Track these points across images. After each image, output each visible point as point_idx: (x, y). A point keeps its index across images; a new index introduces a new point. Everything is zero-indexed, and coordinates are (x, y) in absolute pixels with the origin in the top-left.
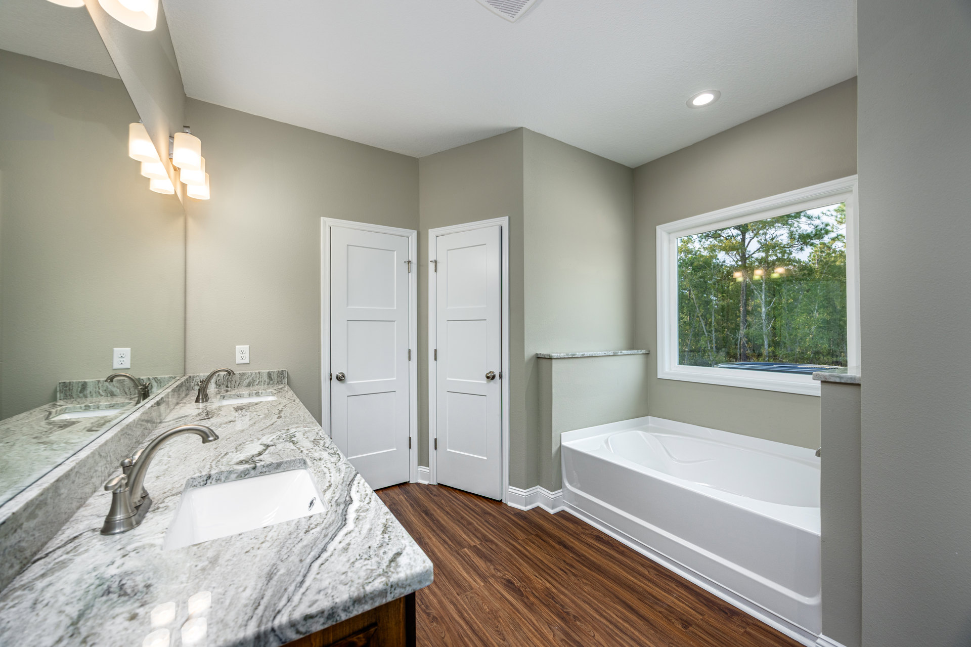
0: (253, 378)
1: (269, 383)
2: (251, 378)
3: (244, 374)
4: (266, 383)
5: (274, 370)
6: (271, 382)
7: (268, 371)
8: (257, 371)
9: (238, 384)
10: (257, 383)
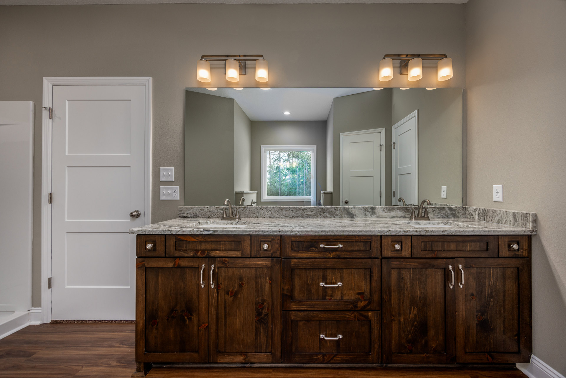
0: (501, 216)
1: (515, 224)
2: (500, 216)
3: (495, 211)
4: (512, 224)
5: (518, 212)
6: (516, 224)
7: (513, 211)
8: (505, 210)
9: (491, 219)
10: (504, 221)
